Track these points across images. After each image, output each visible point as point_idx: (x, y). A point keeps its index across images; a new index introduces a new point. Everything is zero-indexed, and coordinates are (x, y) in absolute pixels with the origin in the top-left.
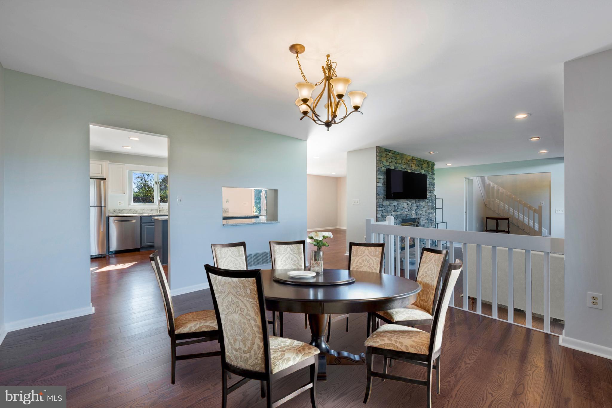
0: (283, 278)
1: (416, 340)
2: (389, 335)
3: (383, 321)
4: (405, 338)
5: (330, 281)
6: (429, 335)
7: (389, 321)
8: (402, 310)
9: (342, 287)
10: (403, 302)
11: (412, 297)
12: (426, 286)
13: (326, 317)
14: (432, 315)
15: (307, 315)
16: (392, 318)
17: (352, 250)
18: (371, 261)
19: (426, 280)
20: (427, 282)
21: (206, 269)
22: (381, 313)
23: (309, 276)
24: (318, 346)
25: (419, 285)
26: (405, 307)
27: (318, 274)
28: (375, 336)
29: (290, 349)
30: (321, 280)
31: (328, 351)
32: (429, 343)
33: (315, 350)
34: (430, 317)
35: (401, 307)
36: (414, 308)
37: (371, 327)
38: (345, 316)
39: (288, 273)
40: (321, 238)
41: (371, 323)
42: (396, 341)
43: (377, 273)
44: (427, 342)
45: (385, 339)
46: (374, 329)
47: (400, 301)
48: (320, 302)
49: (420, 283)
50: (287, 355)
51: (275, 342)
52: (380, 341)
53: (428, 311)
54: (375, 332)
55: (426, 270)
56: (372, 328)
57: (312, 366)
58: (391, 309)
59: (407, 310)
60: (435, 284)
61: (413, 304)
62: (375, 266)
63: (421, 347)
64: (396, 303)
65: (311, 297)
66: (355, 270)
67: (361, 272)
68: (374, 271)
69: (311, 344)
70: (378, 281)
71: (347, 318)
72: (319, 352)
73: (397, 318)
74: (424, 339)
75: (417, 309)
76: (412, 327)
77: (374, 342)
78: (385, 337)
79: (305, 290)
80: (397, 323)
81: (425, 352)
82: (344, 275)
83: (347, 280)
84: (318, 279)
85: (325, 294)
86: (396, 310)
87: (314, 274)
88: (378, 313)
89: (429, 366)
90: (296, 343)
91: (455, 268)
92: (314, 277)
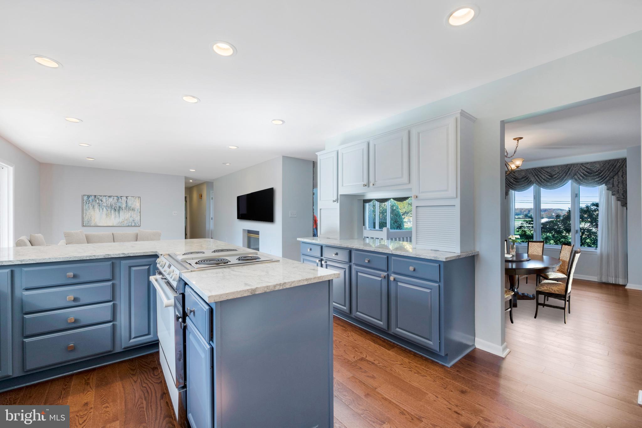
1: (559, 288)
2: (546, 285)
3: (543, 278)
4: (554, 287)
5: (518, 259)
6: (565, 285)
7: (547, 278)
8: (553, 273)
9: (524, 262)
10: (553, 269)
11: (557, 267)
12: (564, 262)
13: (517, 276)
14: (567, 276)
17: (529, 244)
18: (538, 250)
19: (564, 259)
20: (564, 260)
22: (543, 275)
24: (513, 291)
25: (560, 261)
26: (554, 272)
27: (513, 256)
28: (540, 286)
30: (514, 259)
31: (518, 293)
32: (565, 289)
33: (512, 293)
34: (566, 276)
35: (552, 272)
36: (558, 272)
37: (538, 282)
38: (526, 276)
40: (514, 239)
41: (538, 280)
42: (550, 288)
43: (541, 255)
44: (564, 288)
45: (545, 287)
46: (540, 283)
47: (552, 269)
48: (514, 269)
49: (561, 260)
52: (542, 288)
53: (564, 274)
54: (540, 284)
55: (564, 254)
58: (548, 273)
59: (555, 273)
60: (568, 260)
61: (557, 270)
62: (540, 252)
63: (562, 291)
64: (550, 270)
65: (510, 267)
66: (531, 254)
67: (533, 255)
68: (539, 254)
69: (510, 289)
70: (541, 259)
71: (527, 277)
72: (514, 293)
73: (550, 277)
75: (559, 273)
76: (557, 281)
77: (539, 289)
78: (545, 286)
81: (563, 293)
82: (525, 256)
83: (527, 258)
84: (513, 258)
85: (516, 266)
86: (550, 273)
87: (512, 256)
88: (541, 274)
89: (565, 300)
91: (578, 253)
92: (511, 257)
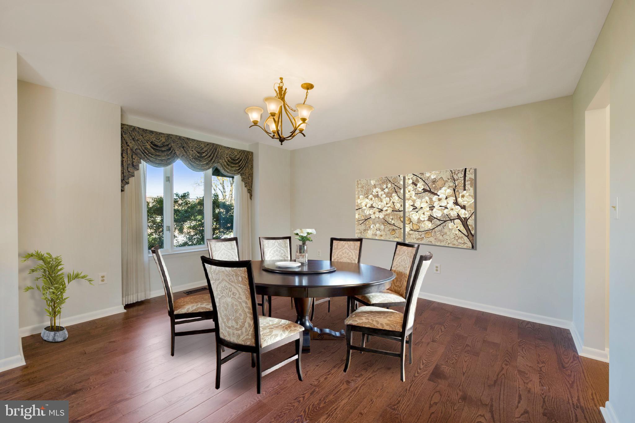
0: (271, 267)
1: (391, 319)
2: (367, 315)
3: (360, 303)
4: (381, 317)
5: (314, 270)
6: (402, 315)
7: (368, 304)
8: (378, 294)
9: (324, 275)
10: (378, 288)
11: (387, 284)
12: (400, 274)
13: (310, 300)
14: (405, 298)
15: (293, 298)
16: (369, 301)
17: (334, 244)
18: (350, 254)
19: (400, 269)
20: (401, 271)
21: (202, 260)
22: (360, 297)
23: (295, 266)
24: (303, 324)
25: (394, 273)
26: (380, 292)
27: (303, 264)
28: (354, 316)
29: (277, 327)
30: (305, 269)
31: (311, 329)
32: (402, 322)
33: (300, 328)
34: (402, 300)
35: (377, 292)
36: (389, 293)
38: (328, 299)
39: (276, 263)
40: (305, 235)
41: (351, 305)
42: (373, 320)
43: (356, 264)
45: (362, 318)
46: (353, 310)
47: (376, 287)
48: (305, 287)
49: (395, 271)
50: (275, 332)
51: (264, 321)
52: (358, 320)
53: (401, 295)
54: (354, 313)
55: (400, 261)
56: (351, 309)
57: (298, 341)
58: (369, 293)
59: (383, 294)
60: (408, 272)
61: (388, 289)
62: (354, 257)
63: (395, 325)
64: (373, 289)
65: (297, 284)
66: (336, 260)
67: (341, 262)
68: (353, 262)
69: (297, 322)
70: (356, 269)
71: (329, 301)
72: (303, 329)
73: (374, 301)
74: (398, 318)
75: (391, 293)
76: (387, 308)
77: (353, 321)
78: (362, 316)
79: (291, 277)
80: (374, 305)
81: (399, 329)
82: (326, 265)
83: (329, 269)
84: (302, 269)
85: (309, 281)
86: (373, 294)
87: (300, 264)
88: (357, 296)
89: (402, 341)
90: (283, 321)
91: (426, 259)
92: (299, 267)
